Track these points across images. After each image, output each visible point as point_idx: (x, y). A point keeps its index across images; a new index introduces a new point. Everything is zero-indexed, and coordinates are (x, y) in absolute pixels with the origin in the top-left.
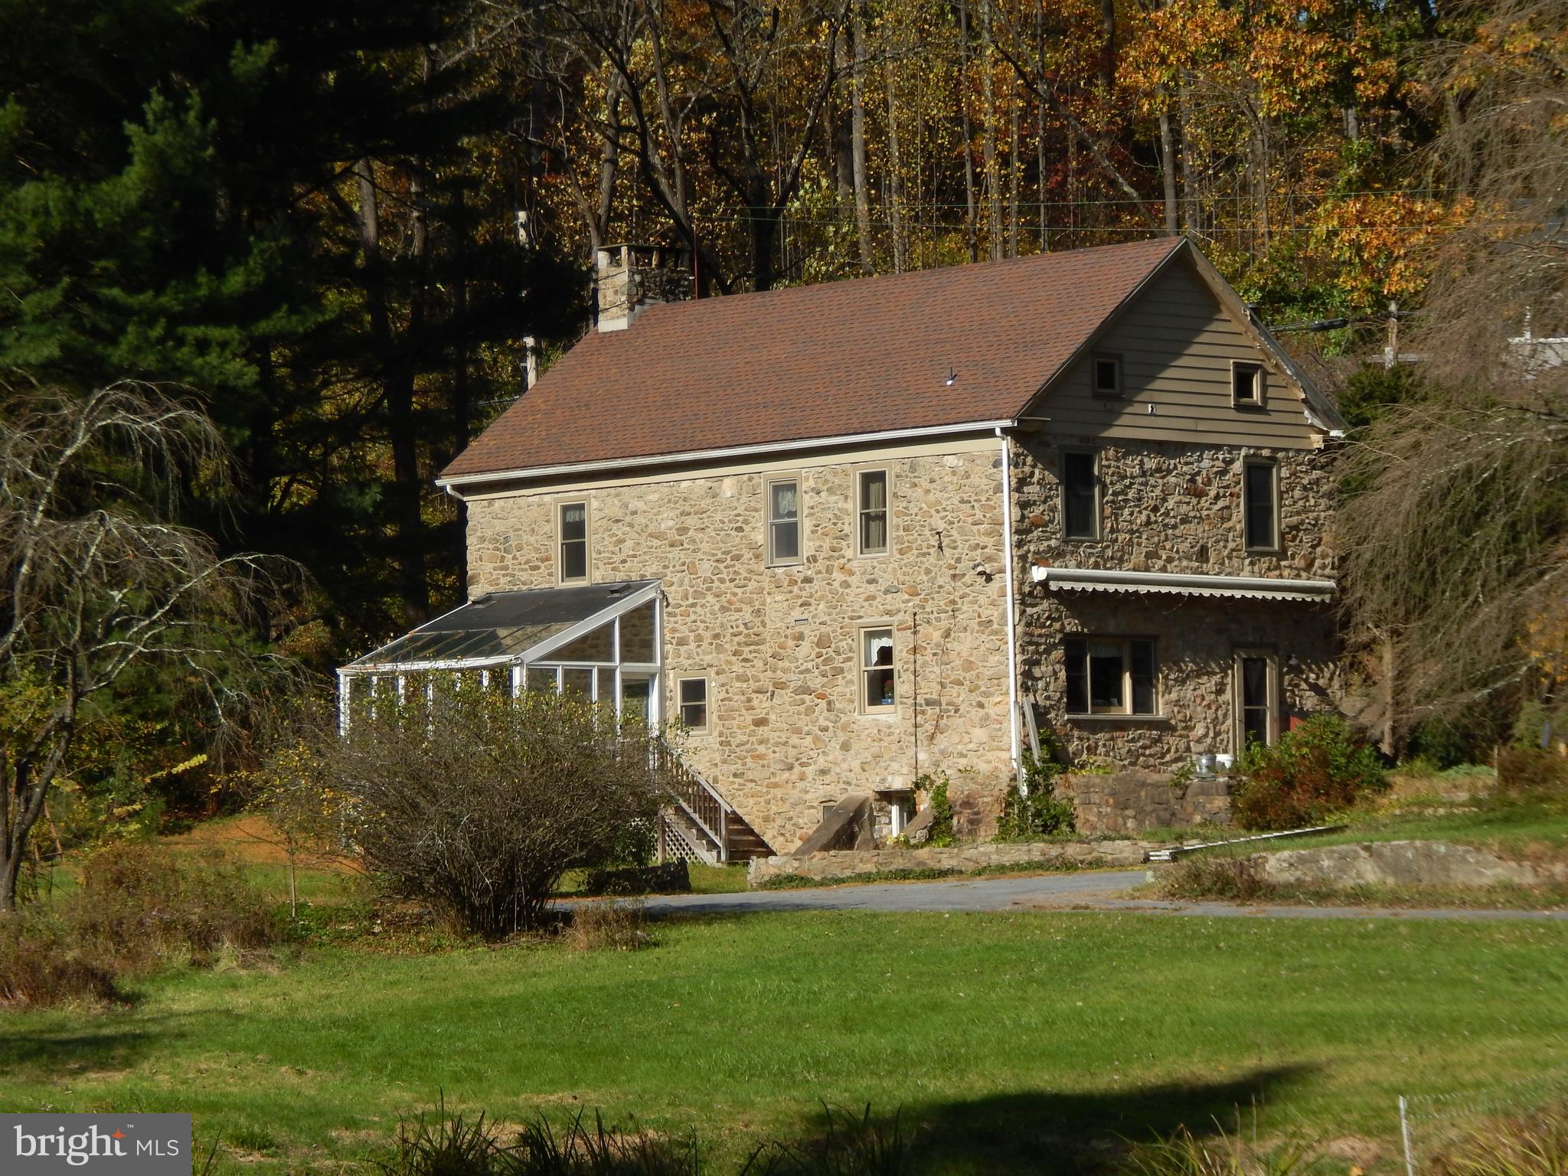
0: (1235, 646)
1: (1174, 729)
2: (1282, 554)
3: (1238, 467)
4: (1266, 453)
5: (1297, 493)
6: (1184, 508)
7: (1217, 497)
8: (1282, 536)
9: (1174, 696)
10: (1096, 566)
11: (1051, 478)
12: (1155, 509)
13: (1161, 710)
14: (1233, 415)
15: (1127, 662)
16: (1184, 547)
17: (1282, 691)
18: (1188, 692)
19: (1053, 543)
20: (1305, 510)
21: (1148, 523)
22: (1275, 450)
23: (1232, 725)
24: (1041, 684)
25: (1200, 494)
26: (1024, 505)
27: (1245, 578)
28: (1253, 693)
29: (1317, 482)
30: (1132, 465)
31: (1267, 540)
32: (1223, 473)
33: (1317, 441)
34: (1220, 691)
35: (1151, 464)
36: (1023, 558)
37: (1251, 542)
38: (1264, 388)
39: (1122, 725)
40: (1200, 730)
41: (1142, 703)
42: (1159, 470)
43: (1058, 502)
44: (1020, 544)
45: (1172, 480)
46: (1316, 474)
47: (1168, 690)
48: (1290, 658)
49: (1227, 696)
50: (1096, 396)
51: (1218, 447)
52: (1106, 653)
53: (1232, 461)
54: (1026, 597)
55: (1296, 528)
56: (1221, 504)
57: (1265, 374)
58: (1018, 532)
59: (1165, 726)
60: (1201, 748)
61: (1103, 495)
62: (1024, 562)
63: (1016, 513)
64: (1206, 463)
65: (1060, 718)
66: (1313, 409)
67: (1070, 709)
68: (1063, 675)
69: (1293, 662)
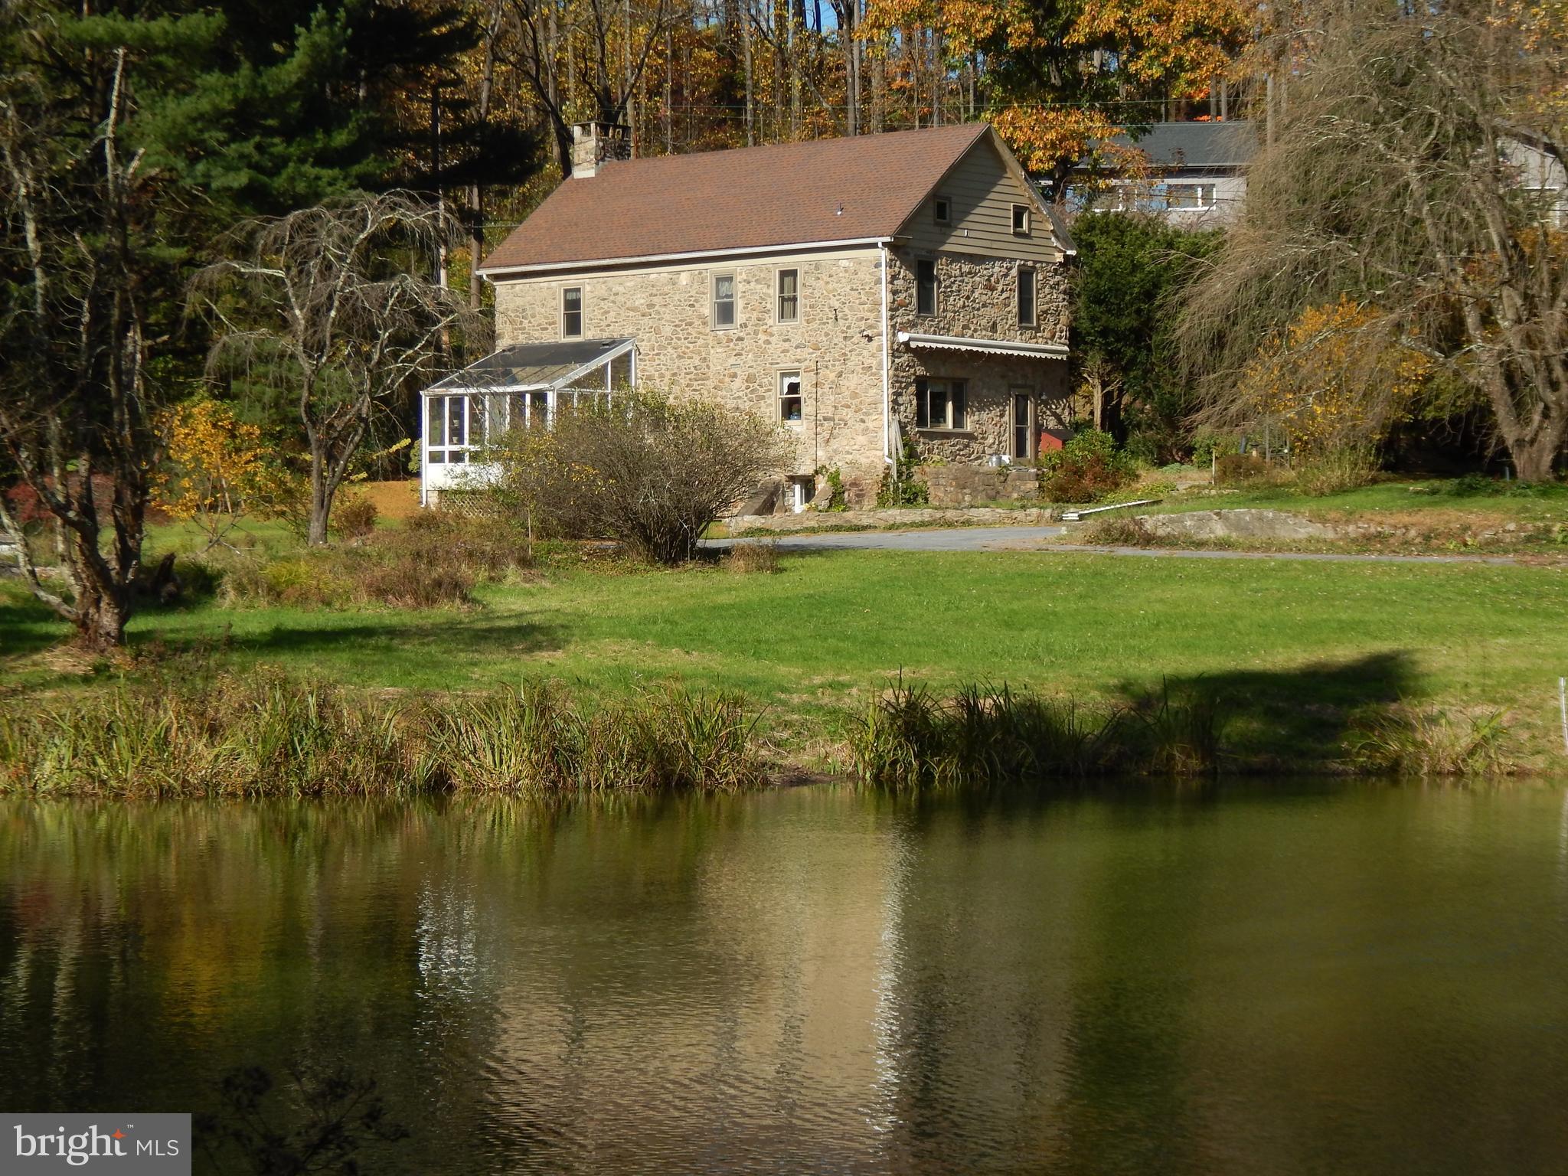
0: (1011, 386)
1: (976, 439)
2: (1038, 329)
3: (1014, 272)
4: (1030, 264)
5: (1047, 290)
6: (984, 298)
7: (1002, 291)
8: (1038, 317)
9: (976, 418)
10: (935, 333)
11: (911, 276)
12: (968, 298)
13: (969, 425)
14: (1012, 238)
15: (949, 394)
16: (984, 322)
17: (1036, 416)
18: (984, 416)
19: (911, 317)
20: (1051, 301)
21: (964, 307)
22: (1035, 262)
23: (1009, 439)
24: (902, 408)
25: (993, 289)
26: (895, 293)
27: (1017, 343)
28: (1021, 418)
29: (1058, 284)
30: (955, 269)
31: (1030, 320)
32: (1006, 275)
33: (1059, 258)
34: (1002, 416)
35: (966, 268)
36: (894, 326)
37: (1021, 321)
38: (1030, 221)
39: (947, 436)
40: (990, 440)
41: (958, 422)
42: (970, 273)
43: (914, 291)
44: (892, 318)
45: (977, 279)
46: (1058, 278)
47: (973, 413)
48: (1041, 395)
49: (1006, 418)
50: (937, 224)
51: (1003, 259)
52: (939, 389)
53: (1009, 269)
54: (895, 353)
55: (1045, 312)
56: (1005, 295)
57: (1031, 213)
58: (891, 310)
59: (971, 437)
60: (991, 451)
61: (939, 287)
62: (895, 329)
63: (890, 297)
64: (996, 269)
65: (913, 430)
66: (1057, 237)
67: (919, 424)
68: (915, 402)
69: (1044, 397)
